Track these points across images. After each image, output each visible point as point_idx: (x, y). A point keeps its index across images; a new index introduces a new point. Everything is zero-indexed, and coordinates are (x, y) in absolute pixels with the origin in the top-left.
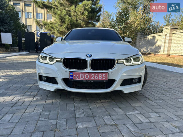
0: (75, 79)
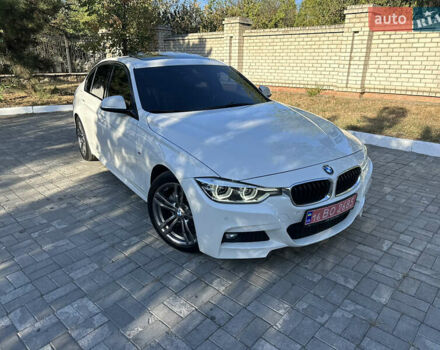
0: (314, 221)
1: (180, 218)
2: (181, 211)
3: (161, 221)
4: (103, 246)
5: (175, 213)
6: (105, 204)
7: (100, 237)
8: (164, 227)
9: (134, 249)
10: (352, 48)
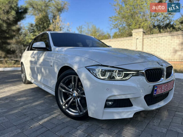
0: (158, 93)
1: (75, 98)
2: (75, 93)
3: (62, 102)
4: (26, 120)
5: (72, 95)
6: (31, 100)
7: (25, 115)
8: (65, 105)
9: (46, 120)
10: (136, 45)
